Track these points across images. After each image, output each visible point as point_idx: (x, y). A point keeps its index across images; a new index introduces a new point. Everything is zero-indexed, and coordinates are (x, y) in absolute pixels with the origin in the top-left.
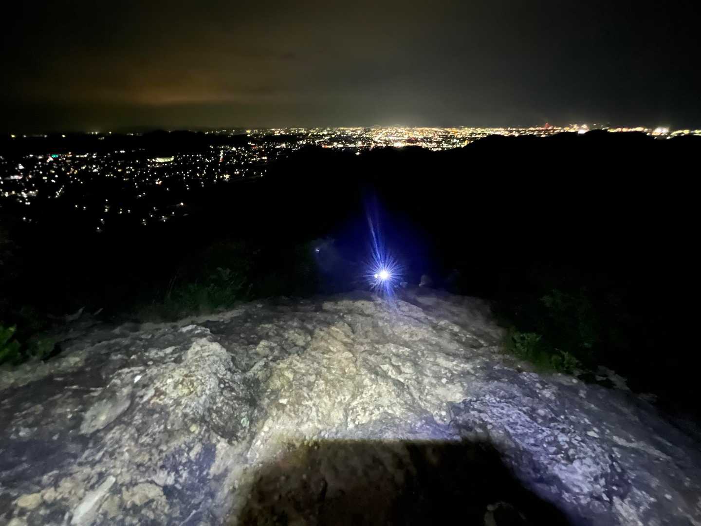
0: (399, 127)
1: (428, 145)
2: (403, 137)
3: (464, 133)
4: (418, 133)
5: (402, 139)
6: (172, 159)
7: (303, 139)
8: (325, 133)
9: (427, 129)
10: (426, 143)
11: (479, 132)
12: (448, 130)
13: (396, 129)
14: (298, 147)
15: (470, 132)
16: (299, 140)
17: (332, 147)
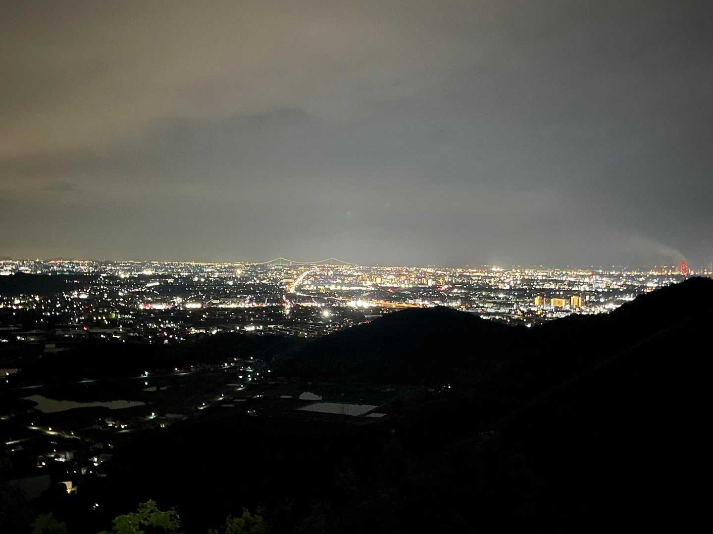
2: (360, 285)
7: (80, 288)
8: (148, 272)
14: (63, 307)
16: (70, 288)
17: (170, 307)
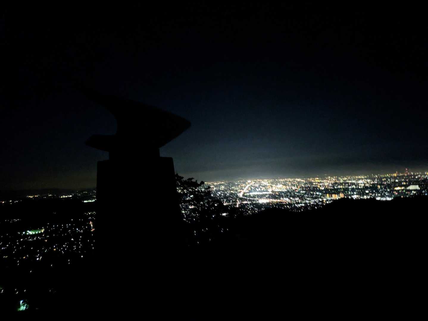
0: (263, 179)
1: (291, 200)
3: (326, 184)
4: (281, 185)
5: (266, 194)
6: (43, 231)
9: (290, 180)
10: (289, 198)
11: (342, 181)
12: (311, 180)
13: (259, 182)
15: (333, 182)
